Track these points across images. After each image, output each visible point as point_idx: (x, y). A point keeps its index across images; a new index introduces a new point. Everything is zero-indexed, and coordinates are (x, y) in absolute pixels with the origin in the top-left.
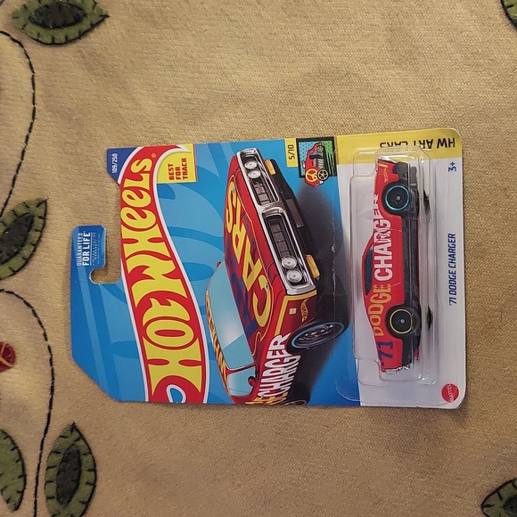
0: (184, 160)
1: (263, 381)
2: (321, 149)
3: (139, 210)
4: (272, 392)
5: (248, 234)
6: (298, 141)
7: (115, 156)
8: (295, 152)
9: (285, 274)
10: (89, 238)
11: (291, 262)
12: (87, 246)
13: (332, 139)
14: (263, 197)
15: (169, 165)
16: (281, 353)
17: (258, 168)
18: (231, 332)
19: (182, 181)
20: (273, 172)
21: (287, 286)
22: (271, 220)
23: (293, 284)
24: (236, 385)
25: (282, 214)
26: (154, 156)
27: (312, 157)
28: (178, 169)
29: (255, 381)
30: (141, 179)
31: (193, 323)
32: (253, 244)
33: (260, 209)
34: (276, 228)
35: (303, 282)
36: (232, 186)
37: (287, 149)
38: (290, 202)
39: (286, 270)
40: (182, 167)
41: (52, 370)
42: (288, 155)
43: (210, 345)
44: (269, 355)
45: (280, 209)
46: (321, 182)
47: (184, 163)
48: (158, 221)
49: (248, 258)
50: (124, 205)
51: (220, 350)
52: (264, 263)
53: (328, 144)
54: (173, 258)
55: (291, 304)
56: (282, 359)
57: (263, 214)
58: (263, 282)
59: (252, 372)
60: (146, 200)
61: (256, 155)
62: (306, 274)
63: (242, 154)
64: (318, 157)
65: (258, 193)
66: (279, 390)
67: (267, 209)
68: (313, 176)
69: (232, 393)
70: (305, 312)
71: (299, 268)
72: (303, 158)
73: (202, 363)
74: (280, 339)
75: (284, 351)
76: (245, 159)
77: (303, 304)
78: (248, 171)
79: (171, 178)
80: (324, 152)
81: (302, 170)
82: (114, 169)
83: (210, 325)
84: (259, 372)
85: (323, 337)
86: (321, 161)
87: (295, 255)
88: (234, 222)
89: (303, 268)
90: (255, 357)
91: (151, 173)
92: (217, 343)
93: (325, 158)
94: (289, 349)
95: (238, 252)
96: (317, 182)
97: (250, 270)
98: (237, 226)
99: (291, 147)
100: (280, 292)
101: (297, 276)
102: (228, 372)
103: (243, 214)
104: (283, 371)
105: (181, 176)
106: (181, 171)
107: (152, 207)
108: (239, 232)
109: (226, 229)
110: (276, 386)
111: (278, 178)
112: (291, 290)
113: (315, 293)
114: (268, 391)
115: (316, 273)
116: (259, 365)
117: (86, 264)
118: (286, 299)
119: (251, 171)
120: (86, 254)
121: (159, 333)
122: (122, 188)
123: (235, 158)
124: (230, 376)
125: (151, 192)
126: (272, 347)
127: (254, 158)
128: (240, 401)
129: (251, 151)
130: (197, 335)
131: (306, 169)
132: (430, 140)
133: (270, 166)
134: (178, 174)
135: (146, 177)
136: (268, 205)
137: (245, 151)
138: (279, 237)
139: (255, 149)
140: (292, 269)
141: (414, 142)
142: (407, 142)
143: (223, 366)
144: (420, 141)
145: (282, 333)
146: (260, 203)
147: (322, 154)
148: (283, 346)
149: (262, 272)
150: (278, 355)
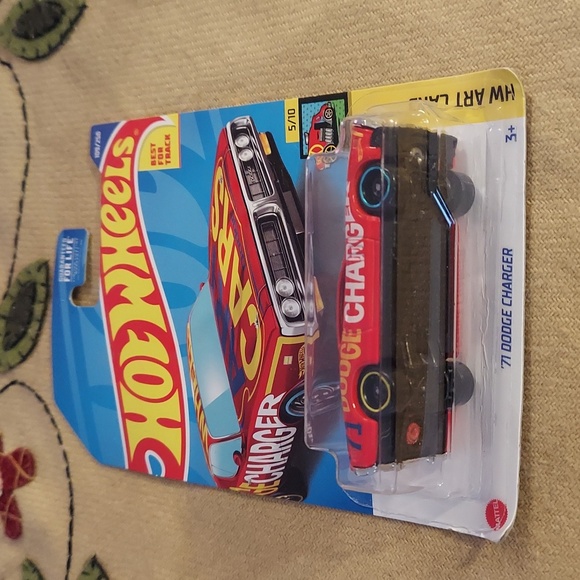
0: (167, 137)
1: (251, 459)
2: (329, 114)
3: (119, 209)
4: (262, 477)
5: (237, 243)
6: (302, 101)
7: (98, 134)
8: (296, 120)
9: (280, 304)
10: (71, 245)
11: (290, 287)
12: (69, 256)
13: (344, 96)
14: (256, 189)
15: (152, 146)
16: (273, 422)
17: (250, 146)
18: (215, 386)
19: (164, 167)
20: (268, 151)
21: (282, 322)
22: (266, 223)
23: (290, 319)
24: (220, 461)
25: (278, 214)
26: (136, 132)
27: (317, 127)
28: (160, 150)
29: (241, 457)
30: (122, 165)
31: (172, 368)
32: (242, 258)
33: (252, 207)
34: (270, 235)
35: (301, 317)
36: (220, 172)
37: (287, 115)
38: (287, 195)
39: (281, 298)
40: (165, 147)
42: (288, 124)
43: (190, 400)
44: (259, 424)
45: (276, 206)
46: (327, 166)
47: (167, 142)
48: (138, 225)
49: (235, 278)
50: (105, 201)
51: (202, 407)
52: (255, 286)
54: (151, 276)
55: (285, 350)
56: (274, 430)
57: (255, 214)
58: (253, 315)
59: (237, 445)
61: (249, 127)
63: (233, 126)
64: (325, 125)
65: (250, 182)
66: (268, 476)
67: (259, 206)
69: (216, 471)
71: (297, 295)
72: (307, 128)
73: (182, 425)
74: (272, 400)
75: (276, 419)
76: (236, 134)
77: (302, 351)
78: (239, 150)
79: (153, 163)
80: (334, 117)
81: (305, 147)
82: (97, 152)
83: (192, 373)
84: (246, 445)
85: (325, 402)
86: (329, 132)
87: (293, 276)
88: (221, 227)
89: (302, 297)
90: (242, 424)
91: (132, 156)
92: (199, 398)
93: (334, 126)
94: (283, 416)
95: (224, 270)
97: (237, 297)
98: (224, 231)
100: (273, 332)
101: (296, 308)
102: (211, 441)
103: (231, 214)
104: (275, 447)
105: (163, 161)
106: (164, 153)
107: (131, 205)
108: (226, 240)
109: (211, 236)
110: (267, 470)
111: (275, 160)
112: (287, 329)
113: (318, 334)
114: (256, 474)
115: (320, 305)
116: (247, 434)
117: (68, 280)
118: (281, 341)
119: (243, 151)
120: (68, 266)
121: (137, 378)
122: (103, 179)
123: (224, 132)
124: (214, 447)
125: (131, 184)
126: (262, 411)
127: (246, 131)
129: (243, 121)
130: (177, 385)
131: (309, 145)
132: (479, 91)
133: (265, 141)
134: (161, 157)
135: (127, 162)
136: (262, 200)
137: (236, 120)
138: (273, 248)
139: (248, 117)
140: (288, 298)
141: (458, 94)
142: (447, 96)
143: (206, 431)
144: (466, 93)
145: (274, 392)
146: (251, 197)
147: (330, 121)
148: (275, 411)
149: (251, 300)
150: (269, 423)
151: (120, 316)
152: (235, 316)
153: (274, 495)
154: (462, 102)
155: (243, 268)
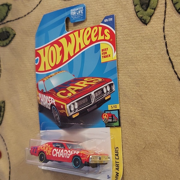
0: (110, 56)
1: (43, 95)
2: (115, 120)
3: (90, 36)
5: (84, 88)
6: (118, 110)
7: (111, 19)
8: (114, 109)
10: (81, 13)
11: (76, 107)
12: (78, 13)
13: (120, 126)
14: (97, 94)
15: (107, 48)
17: (107, 91)
18: (55, 82)
19: (101, 56)
20: (106, 99)
21: (69, 105)
22: (89, 97)
23: (70, 107)
25: (91, 103)
26: (111, 40)
27: (112, 116)
28: (106, 53)
29: (42, 92)
30: (102, 35)
32: (81, 90)
33: (92, 93)
34: (86, 99)
35: (71, 111)
36: (100, 80)
37: (115, 105)
38: (96, 106)
39: (74, 104)
40: (107, 55)
42: (113, 105)
43: (50, 73)
44: (50, 97)
45: (93, 102)
46: (103, 120)
47: (108, 56)
48: (86, 46)
49: (76, 88)
51: (49, 78)
52: (76, 95)
53: (117, 124)
54: (75, 55)
55: (64, 106)
58: (70, 95)
59: (45, 91)
60: (94, 39)
61: (112, 90)
62: (73, 113)
64: (112, 119)
65: (98, 92)
68: (105, 116)
69: (39, 83)
70: (62, 111)
71: (75, 109)
72: (112, 112)
73: (45, 71)
76: (111, 85)
77: (64, 111)
78: (106, 87)
80: (114, 122)
81: (107, 112)
82: (106, 20)
83: (56, 73)
85: (56, 118)
86: (111, 120)
87: (79, 108)
88: (88, 82)
89: (75, 111)
90: (48, 92)
91: (104, 40)
92: (51, 76)
93: (112, 122)
94: (52, 105)
95: (78, 84)
96: (103, 118)
97: (73, 89)
98: (86, 83)
99: (116, 107)
100: (67, 101)
101: (72, 109)
102: (44, 81)
103: (91, 85)
104: (46, 102)
105: (103, 55)
106: (105, 55)
107: (92, 42)
108: (84, 84)
109: (85, 78)
111: (104, 101)
113: (68, 116)
115: (74, 117)
116: (47, 94)
117: (71, 14)
118: (65, 104)
119: (106, 88)
122: (98, 26)
123: (111, 81)
125: (97, 41)
126: (52, 98)
127: (111, 89)
129: (114, 89)
131: (107, 114)
133: (108, 97)
134: (104, 53)
135: (102, 38)
136: (94, 97)
137: (114, 85)
138: (84, 101)
139: (115, 90)
140: (74, 107)
141: (119, 163)
142: (118, 159)
143: (45, 79)
144: (119, 165)
145: (56, 102)
146: (95, 93)
147: (113, 121)
148: (52, 103)
149: (72, 94)
150: (50, 101)
151: (64, 41)
152: (69, 89)
153: (38, 103)
154: (117, 163)
155: (79, 91)
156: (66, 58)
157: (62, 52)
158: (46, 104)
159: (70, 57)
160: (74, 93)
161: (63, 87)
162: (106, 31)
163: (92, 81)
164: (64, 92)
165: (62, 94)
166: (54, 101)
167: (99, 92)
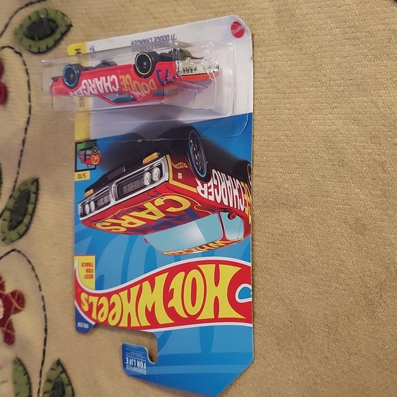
0: (82, 265)
1: (231, 206)
2: (81, 152)
3: (110, 308)
5: (127, 213)
7: (80, 324)
8: (82, 173)
9: (154, 182)
11: (147, 175)
13: (76, 144)
14: (106, 199)
15: (85, 278)
16: (210, 187)
17: (89, 204)
18: (193, 233)
19: (94, 268)
20: (92, 191)
21: (163, 180)
22: (120, 195)
23: (161, 176)
24: (235, 231)
25: (117, 184)
26: (79, 290)
27: (85, 160)
28: (87, 271)
29: (232, 213)
31: (187, 268)
32: (134, 210)
33: (113, 202)
34: (125, 190)
35: (160, 167)
36: (99, 225)
38: (110, 177)
39: (152, 182)
40: (86, 268)
41: (45, 315)
42: (83, 178)
43: (203, 255)
44: (212, 198)
45: (114, 185)
46: (99, 152)
47: (84, 265)
48: (117, 292)
49: (143, 214)
50: (107, 322)
51: (207, 245)
52: (146, 200)
53: (79, 147)
54: (141, 282)
55: (175, 178)
56: (215, 186)
57: (116, 200)
58: (159, 202)
59: (225, 215)
60: (104, 300)
61: (82, 205)
62: (156, 164)
63: (81, 215)
64: (85, 155)
66: (239, 190)
67: (113, 196)
68: (95, 159)
69: (241, 236)
71: (150, 171)
72: (85, 166)
73: (217, 263)
75: (209, 184)
76: (84, 214)
77: (175, 166)
78: (90, 212)
79: (91, 277)
80: (82, 150)
81: (92, 167)
82: (86, 326)
83: (189, 252)
84: (225, 209)
85: (199, 149)
86: (88, 152)
87: (143, 173)
88: (119, 225)
89: (151, 166)
90: (213, 212)
91: (89, 294)
92: (202, 247)
93: (86, 149)
94: (206, 180)
95: (139, 223)
96: (99, 155)
97: (151, 213)
99: (80, 177)
100: (167, 188)
101: (156, 171)
102: (224, 239)
103: (115, 218)
104: (224, 186)
105: (91, 269)
106: (88, 268)
107: (109, 296)
108: (126, 221)
109: (124, 233)
110: (236, 192)
111: (96, 186)
113: (168, 156)
114: (239, 201)
115: (155, 155)
116: (218, 208)
118: (172, 182)
119: (91, 209)
121: (193, 304)
122: (97, 321)
123: (83, 222)
124: (228, 237)
125: (100, 296)
126: (205, 196)
127: (84, 206)
128: (248, 229)
129: (80, 208)
130: (195, 266)
131: (91, 164)
133: (88, 193)
134: (90, 271)
135: (91, 299)
136: (110, 195)
137: (79, 213)
138: (131, 187)
139: (79, 205)
140: (152, 176)
143: (219, 243)
145: (195, 186)
146: (109, 203)
147: (84, 152)
148: (205, 185)
149: (153, 203)
150: (211, 190)
151: (162, 317)
152: (159, 215)
155: (139, 209)
156: (160, 281)
157: (168, 295)
158: (223, 184)
159: (151, 280)
160: (148, 205)
161: (172, 221)
162: (86, 308)
163: (113, 224)
164: (171, 209)
165: (178, 205)
166: (200, 189)
167: (102, 204)
